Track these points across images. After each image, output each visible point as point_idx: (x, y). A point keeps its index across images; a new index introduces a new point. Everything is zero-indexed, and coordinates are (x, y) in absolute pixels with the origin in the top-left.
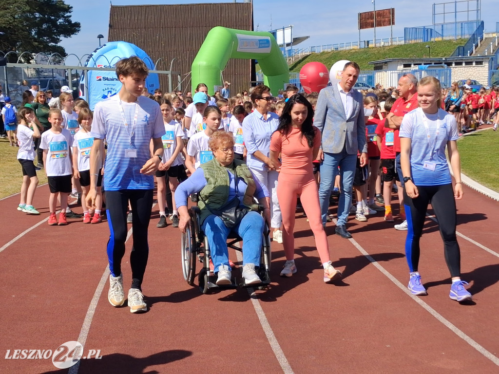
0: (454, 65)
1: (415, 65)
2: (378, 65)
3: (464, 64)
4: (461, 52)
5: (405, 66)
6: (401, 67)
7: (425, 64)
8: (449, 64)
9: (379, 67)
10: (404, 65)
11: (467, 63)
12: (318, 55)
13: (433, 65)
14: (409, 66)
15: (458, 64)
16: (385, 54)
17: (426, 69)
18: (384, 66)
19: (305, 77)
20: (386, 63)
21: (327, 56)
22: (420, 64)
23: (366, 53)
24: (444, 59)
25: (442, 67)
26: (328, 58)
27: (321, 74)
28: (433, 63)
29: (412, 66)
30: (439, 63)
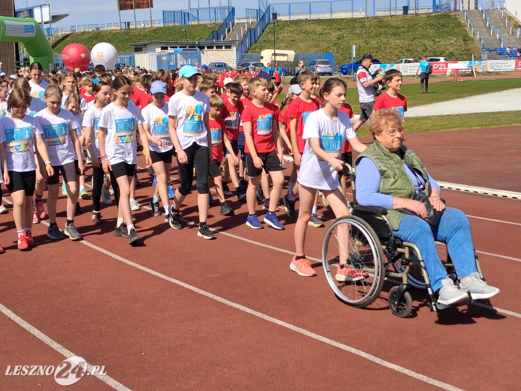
0: (206, 48)
1: (171, 47)
2: (138, 47)
3: (215, 48)
4: (215, 36)
5: (163, 48)
6: (158, 50)
7: (180, 47)
8: (202, 48)
9: (139, 49)
10: (161, 47)
11: (217, 47)
12: (79, 35)
13: (188, 48)
14: (166, 48)
15: (210, 47)
16: (145, 36)
17: (181, 52)
18: (143, 48)
19: (67, 58)
20: (145, 45)
21: (87, 36)
22: (176, 47)
23: (126, 34)
24: (197, 43)
25: (195, 50)
26: (89, 38)
27: (83, 55)
28: (188, 46)
29: (169, 48)
30: (193, 46)
